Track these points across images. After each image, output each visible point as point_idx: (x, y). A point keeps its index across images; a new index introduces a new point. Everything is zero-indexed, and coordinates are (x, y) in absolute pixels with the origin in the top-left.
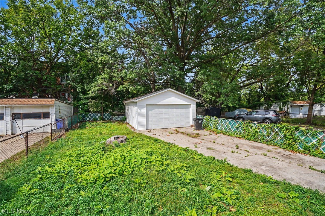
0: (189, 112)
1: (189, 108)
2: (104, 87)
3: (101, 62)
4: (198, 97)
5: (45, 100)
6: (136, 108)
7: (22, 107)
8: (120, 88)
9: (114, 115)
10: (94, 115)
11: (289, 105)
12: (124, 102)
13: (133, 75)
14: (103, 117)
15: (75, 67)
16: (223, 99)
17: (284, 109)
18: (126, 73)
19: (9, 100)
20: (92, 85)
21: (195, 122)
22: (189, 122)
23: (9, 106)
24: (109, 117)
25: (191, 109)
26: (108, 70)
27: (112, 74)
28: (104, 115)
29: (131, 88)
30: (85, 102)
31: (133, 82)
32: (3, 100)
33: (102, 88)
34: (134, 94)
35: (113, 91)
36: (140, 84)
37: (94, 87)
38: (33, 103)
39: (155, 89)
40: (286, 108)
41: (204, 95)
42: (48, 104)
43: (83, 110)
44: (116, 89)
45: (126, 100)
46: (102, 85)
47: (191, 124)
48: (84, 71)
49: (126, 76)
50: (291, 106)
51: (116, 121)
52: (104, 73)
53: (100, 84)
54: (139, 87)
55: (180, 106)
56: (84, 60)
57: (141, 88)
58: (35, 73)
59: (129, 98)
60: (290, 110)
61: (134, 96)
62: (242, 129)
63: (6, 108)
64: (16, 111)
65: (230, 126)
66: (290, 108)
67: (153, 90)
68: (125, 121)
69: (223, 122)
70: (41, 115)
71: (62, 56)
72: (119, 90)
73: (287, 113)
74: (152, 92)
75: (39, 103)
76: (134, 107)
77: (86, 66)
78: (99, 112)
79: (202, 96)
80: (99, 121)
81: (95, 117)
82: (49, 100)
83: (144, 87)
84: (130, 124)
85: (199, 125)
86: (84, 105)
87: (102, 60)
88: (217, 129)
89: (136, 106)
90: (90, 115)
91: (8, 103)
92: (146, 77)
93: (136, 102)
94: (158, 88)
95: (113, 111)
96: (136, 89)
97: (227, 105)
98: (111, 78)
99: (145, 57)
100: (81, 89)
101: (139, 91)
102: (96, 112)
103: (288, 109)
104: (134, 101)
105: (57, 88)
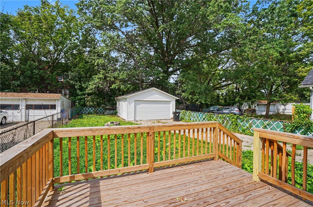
0: (170, 108)
1: (170, 104)
2: (100, 85)
3: (98, 65)
4: (178, 95)
5: (53, 94)
6: (126, 103)
7: (34, 99)
8: (113, 86)
9: (107, 109)
10: (89, 109)
11: (256, 104)
12: (115, 98)
13: (124, 76)
14: (97, 111)
15: (74, 68)
16: (198, 97)
17: (252, 107)
18: (118, 74)
19: (24, 94)
20: (90, 83)
21: (173, 115)
22: (170, 116)
23: (24, 99)
24: (102, 111)
25: (171, 104)
26: (104, 71)
27: (107, 75)
28: (98, 109)
29: (122, 87)
30: (81, 97)
31: (123, 81)
32: (20, 93)
33: (98, 86)
34: (125, 92)
35: (107, 89)
36: (130, 83)
37: (91, 85)
38: (43, 96)
39: (142, 88)
40: (254, 106)
41: (183, 94)
42: (55, 98)
43: (80, 104)
44: (109, 87)
45: (117, 97)
46: (98, 84)
47: (171, 117)
48: (83, 71)
49: (119, 76)
50: (258, 105)
51: (108, 114)
52: (100, 73)
53: (97, 82)
54: (129, 86)
55: (162, 102)
56: (83, 62)
57: (130, 87)
58: (40, 72)
59: (120, 95)
60: (257, 108)
61: (124, 93)
62: (207, 119)
63: (22, 100)
64: (30, 103)
65: (199, 118)
66: (257, 107)
67: (141, 89)
68: (116, 114)
69: (195, 115)
70: (49, 106)
71: (62, 58)
72: (112, 88)
73: (254, 111)
74: (140, 90)
75: (49, 97)
76: (124, 102)
77: (84, 67)
78: (93, 106)
79: (181, 95)
80: (93, 114)
81: (90, 111)
82: (56, 95)
83: (133, 86)
84: (121, 116)
85: (177, 118)
86: (80, 100)
87: (98, 63)
88: (191, 120)
89: (126, 101)
90: (86, 109)
91: (23, 96)
92: (135, 77)
93: (126, 98)
94: (146, 86)
95: (106, 106)
96: (127, 87)
97: (201, 102)
98: (106, 77)
99: (134, 60)
100: (79, 86)
101: (128, 89)
102: (91, 106)
103: (255, 107)
104: (125, 97)
105: (58, 85)
